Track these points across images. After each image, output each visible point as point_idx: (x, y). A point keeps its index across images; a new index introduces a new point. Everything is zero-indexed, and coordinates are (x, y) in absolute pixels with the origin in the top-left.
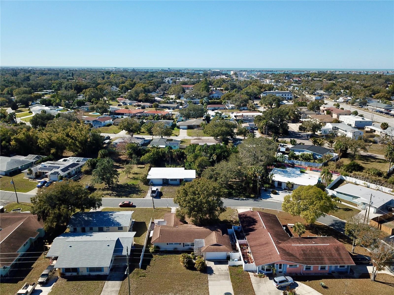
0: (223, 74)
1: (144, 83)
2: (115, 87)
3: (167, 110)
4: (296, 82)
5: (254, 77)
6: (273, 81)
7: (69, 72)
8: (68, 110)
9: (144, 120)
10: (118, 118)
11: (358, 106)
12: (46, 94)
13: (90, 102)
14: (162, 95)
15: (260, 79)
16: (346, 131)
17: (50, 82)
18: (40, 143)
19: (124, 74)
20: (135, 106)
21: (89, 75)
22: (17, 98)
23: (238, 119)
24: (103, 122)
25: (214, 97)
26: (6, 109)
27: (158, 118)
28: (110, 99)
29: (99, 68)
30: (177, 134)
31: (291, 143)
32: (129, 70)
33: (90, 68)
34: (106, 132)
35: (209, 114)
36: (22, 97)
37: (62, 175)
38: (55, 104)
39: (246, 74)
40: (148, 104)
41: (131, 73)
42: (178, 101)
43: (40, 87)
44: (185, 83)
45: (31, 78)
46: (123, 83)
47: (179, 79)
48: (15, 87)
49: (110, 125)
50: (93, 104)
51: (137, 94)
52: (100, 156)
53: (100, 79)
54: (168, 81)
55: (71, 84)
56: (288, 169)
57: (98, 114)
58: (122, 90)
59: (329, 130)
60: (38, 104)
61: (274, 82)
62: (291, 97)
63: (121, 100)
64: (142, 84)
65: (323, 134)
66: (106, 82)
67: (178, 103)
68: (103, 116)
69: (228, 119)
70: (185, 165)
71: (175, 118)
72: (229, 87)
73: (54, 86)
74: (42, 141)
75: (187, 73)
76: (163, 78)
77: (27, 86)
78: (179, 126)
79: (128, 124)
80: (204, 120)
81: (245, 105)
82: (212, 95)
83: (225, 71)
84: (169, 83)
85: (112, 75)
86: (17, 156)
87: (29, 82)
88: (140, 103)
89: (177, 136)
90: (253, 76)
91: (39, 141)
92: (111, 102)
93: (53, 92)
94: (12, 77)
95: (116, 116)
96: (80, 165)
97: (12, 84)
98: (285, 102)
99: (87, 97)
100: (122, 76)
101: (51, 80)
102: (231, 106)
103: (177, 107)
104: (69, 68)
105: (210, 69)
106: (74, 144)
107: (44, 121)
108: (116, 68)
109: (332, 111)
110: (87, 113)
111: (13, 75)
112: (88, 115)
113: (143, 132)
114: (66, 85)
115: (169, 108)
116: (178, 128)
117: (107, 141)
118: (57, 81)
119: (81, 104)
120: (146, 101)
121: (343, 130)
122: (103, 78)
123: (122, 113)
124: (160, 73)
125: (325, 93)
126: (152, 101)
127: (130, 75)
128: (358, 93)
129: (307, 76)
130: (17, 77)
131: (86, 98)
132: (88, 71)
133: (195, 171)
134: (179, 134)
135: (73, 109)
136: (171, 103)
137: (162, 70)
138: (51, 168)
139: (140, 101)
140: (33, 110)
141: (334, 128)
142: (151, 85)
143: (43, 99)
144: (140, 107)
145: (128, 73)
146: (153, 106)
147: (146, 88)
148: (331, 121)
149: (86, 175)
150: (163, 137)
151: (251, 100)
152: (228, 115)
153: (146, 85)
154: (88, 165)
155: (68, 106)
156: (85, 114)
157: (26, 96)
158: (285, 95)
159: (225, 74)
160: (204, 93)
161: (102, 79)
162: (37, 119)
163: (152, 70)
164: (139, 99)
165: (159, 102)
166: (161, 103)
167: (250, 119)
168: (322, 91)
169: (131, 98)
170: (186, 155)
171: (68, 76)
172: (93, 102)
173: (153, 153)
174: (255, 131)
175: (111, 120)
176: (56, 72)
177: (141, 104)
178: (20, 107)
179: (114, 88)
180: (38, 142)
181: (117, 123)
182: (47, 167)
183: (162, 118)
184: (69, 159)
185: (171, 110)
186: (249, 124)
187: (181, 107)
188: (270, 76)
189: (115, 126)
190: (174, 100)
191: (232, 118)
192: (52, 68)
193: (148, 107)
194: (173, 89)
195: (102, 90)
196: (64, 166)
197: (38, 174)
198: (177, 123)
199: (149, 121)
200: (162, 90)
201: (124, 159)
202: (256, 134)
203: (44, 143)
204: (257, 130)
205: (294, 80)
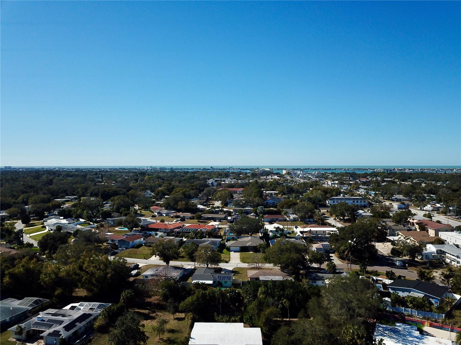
0: (274, 174)
1: (184, 187)
2: (149, 191)
3: (212, 223)
4: (364, 184)
5: (312, 177)
6: (337, 182)
7: (98, 173)
8: (89, 224)
9: (184, 238)
10: (150, 235)
11: (455, 217)
12: (67, 201)
13: (118, 212)
14: (205, 202)
15: (320, 180)
16: (458, 257)
17: (75, 186)
18: (43, 280)
19: (161, 175)
20: (172, 217)
21: (120, 177)
22: (32, 207)
23: (305, 236)
24: (131, 243)
25: (269, 204)
26: (16, 223)
27: (202, 235)
28: (143, 208)
29: (132, 168)
30: (227, 260)
31: (388, 276)
32: (167, 169)
33: (122, 168)
34: (134, 256)
35: (267, 228)
36: (38, 207)
37: (63, 338)
38: (75, 216)
39: (301, 174)
40: (189, 215)
41: (169, 174)
42: (225, 209)
43: (62, 192)
44: (231, 186)
45: (55, 181)
46: (160, 186)
47: (224, 181)
48: (32, 193)
49: (140, 246)
50: (121, 216)
51: (176, 201)
52: (123, 301)
53: (133, 181)
54: (212, 183)
55: (99, 189)
56: (398, 326)
57: (126, 229)
58: (157, 196)
59: (433, 254)
60: (56, 215)
61: (337, 184)
62: (365, 203)
63: (156, 209)
64: (182, 188)
65: (425, 260)
66: (140, 186)
67: (225, 212)
68: (132, 233)
69: (292, 236)
70: (244, 317)
71: (223, 234)
72: (285, 191)
73: (78, 192)
74: (46, 277)
75: (233, 173)
76: (205, 179)
77: (47, 192)
78: (230, 247)
79: (163, 248)
80: (261, 238)
81: (311, 217)
82: (267, 201)
83: (275, 169)
84: (213, 185)
85: (146, 177)
86: (9, 299)
87: (51, 187)
88: (179, 214)
89: (227, 262)
90: (310, 176)
91: (42, 276)
92: (143, 212)
93: (75, 199)
94: (33, 180)
95: (148, 232)
96: (92, 317)
97: (30, 189)
98: (361, 211)
99: (115, 206)
100: (158, 178)
101: (76, 183)
102: (292, 217)
103: (225, 218)
104: (100, 168)
105: (257, 168)
106: (90, 282)
107: (56, 242)
108: (152, 167)
109: (426, 225)
110: (113, 228)
111: (35, 177)
112: (114, 230)
113: (183, 257)
114: (92, 190)
115: (215, 220)
116: (229, 250)
117: (134, 272)
118: (83, 185)
119: (107, 215)
120: (186, 210)
121: (453, 255)
122: (136, 180)
123: (156, 229)
124: (202, 174)
125: (405, 198)
126: (194, 210)
127: (168, 176)
128: (450, 200)
129: (374, 175)
130: (38, 179)
131: (113, 208)
132: (120, 172)
133: (259, 329)
134: (230, 260)
135: (96, 222)
136: (217, 212)
137: (204, 169)
138: (50, 324)
139: (179, 211)
140: (47, 224)
141: (439, 252)
142: (193, 189)
143: (63, 208)
144: (179, 219)
145: (165, 174)
146: (195, 218)
147: (187, 193)
148: (431, 241)
149: (99, 335)
150: (209, 266)
151: (316, 209)
152: (291, 230)
153: (187, 190)
154: (105, 316)
155: (90, 219)
156: (110, 229)
157: (42, 206)
158: (357, 202)
159: (277, 174)
160: (257, 200)
161: (135, 182)
162: (47, 240)
163: (193, 169)
164: (177, 208)
165: (202, 211)
166: (205, 213)
167: (320, 235)
168: (402, 195)
169: (168, 207)
170: (243, 298)
171: (96, 178)
172: (121, 213)
173: (197, 296)
174: (331, 255)
175: (142, 239)
176: (84, 173)
177: (181, 214)
178: (33, 219)
179: (148, 193)
180: (40, 279)
181: (149, 243)
182: (44, 321)
183: (206, 235)
184: (80, 305)
185: (217, 223)
186: (322, 245)
187: (229, 218)
188: (331, 176)
189: (147, 248)
190: (220, 209)
191: (297, 235)
192: (81, 168)
193: (188, 219)
194: (219, 194)
195: (134, 196)
196: (70, 320)
197: (31, 332)
198: (226, 243)
199: (191, 241)
200: (205, 194)
201: (156, 302)
202: (333, 260)
203: (49, 281)
204: (333, 253)
205: (361, 181)
